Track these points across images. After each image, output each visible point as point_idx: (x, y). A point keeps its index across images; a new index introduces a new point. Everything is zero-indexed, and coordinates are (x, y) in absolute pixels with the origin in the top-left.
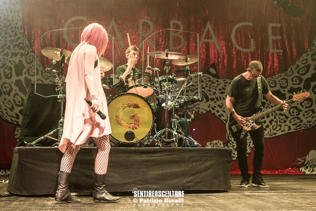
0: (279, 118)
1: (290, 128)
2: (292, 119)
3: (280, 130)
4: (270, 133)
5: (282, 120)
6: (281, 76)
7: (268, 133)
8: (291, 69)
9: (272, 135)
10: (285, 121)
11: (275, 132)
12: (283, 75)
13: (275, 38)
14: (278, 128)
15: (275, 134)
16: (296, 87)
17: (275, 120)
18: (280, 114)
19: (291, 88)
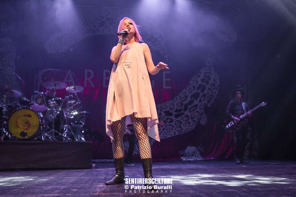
0: (169, 127)
1: (175, 133)
2: (176, 128)
3: (169, 134)
4: (163, 136)
5: (170, 128)
6: (170, 102)
7: (162, 136)
8: (177, 98)
9: (164, 138)
10: (172, 129)
11: (166, 135)
12: (171, 102)
13: (167, 80)
14: (168, 133)
15: (166, 137)
16: (179, 108)
17: (166, 128)
18: (170, 125)
19: (176, 109)
